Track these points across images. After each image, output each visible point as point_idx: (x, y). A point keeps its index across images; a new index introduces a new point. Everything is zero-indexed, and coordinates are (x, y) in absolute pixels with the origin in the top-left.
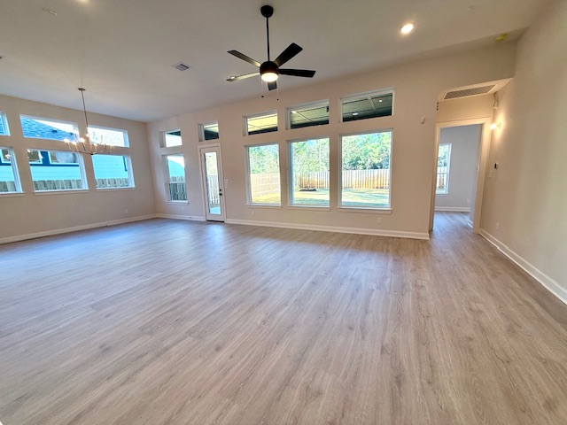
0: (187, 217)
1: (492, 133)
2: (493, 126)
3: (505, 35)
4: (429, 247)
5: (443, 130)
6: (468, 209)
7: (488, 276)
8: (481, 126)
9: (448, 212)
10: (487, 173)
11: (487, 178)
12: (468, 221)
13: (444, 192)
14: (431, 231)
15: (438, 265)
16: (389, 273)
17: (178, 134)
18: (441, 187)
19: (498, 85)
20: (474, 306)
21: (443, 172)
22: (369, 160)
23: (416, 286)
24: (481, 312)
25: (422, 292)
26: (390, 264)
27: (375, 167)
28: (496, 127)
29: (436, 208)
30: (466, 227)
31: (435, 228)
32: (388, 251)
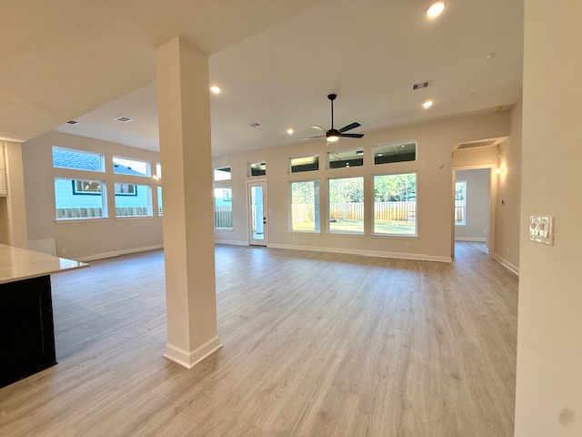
0: (231, 242)
1: (498, 176)
2: (498, 171)
3: (500, 107)
4: (452, 267)
5: (457, 172)
6: (484, 239)
7: (500, 286)
8: (490, 169)
9: (467, 242)
10: (497, 207)
11: (497, 212)
12: (485, 249)
13: (463, 223)
14: (453, 256)
15: (460, 278)
16: (422, 283)
17: (228, 170)
18: (460, 220)
19: (499, 141)
20: (487, 301)
21: (460, 205)
22: (387, 193)
23: (444, 290)
24: (492, 304)
25: (450, 294)
26: (422, 276)
27: (393, 200)
28: (500, 172)
29: (456, 238)
30: (484, 254)
31: (456, 253)
32: (418, 269)
